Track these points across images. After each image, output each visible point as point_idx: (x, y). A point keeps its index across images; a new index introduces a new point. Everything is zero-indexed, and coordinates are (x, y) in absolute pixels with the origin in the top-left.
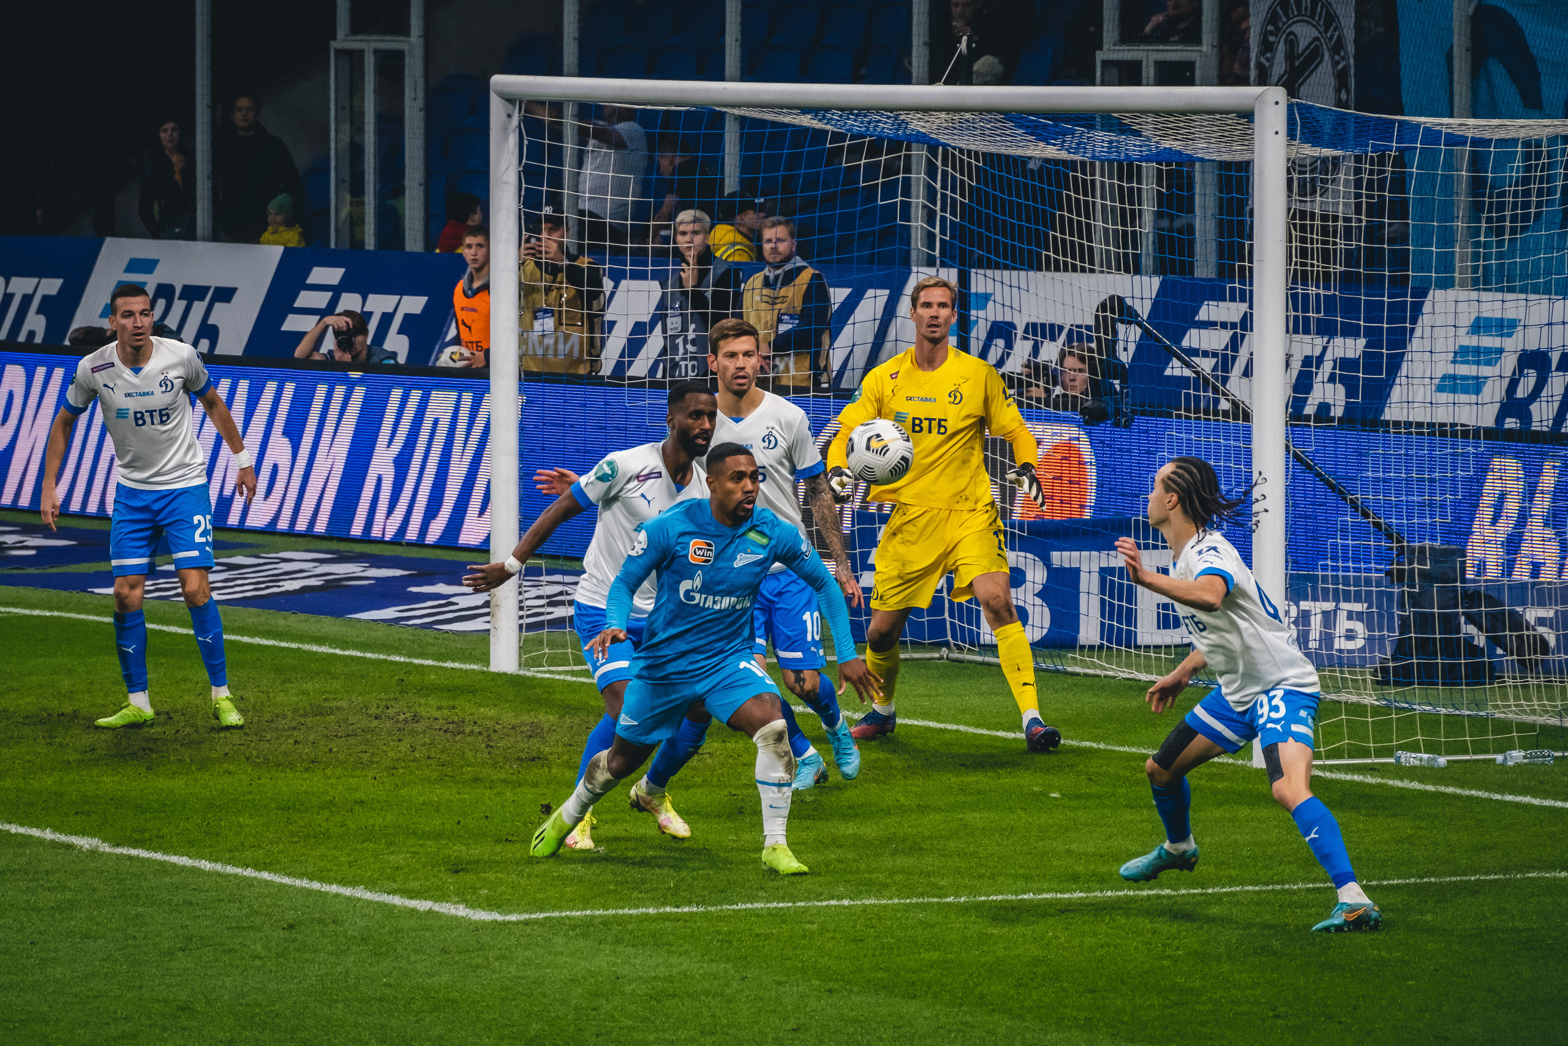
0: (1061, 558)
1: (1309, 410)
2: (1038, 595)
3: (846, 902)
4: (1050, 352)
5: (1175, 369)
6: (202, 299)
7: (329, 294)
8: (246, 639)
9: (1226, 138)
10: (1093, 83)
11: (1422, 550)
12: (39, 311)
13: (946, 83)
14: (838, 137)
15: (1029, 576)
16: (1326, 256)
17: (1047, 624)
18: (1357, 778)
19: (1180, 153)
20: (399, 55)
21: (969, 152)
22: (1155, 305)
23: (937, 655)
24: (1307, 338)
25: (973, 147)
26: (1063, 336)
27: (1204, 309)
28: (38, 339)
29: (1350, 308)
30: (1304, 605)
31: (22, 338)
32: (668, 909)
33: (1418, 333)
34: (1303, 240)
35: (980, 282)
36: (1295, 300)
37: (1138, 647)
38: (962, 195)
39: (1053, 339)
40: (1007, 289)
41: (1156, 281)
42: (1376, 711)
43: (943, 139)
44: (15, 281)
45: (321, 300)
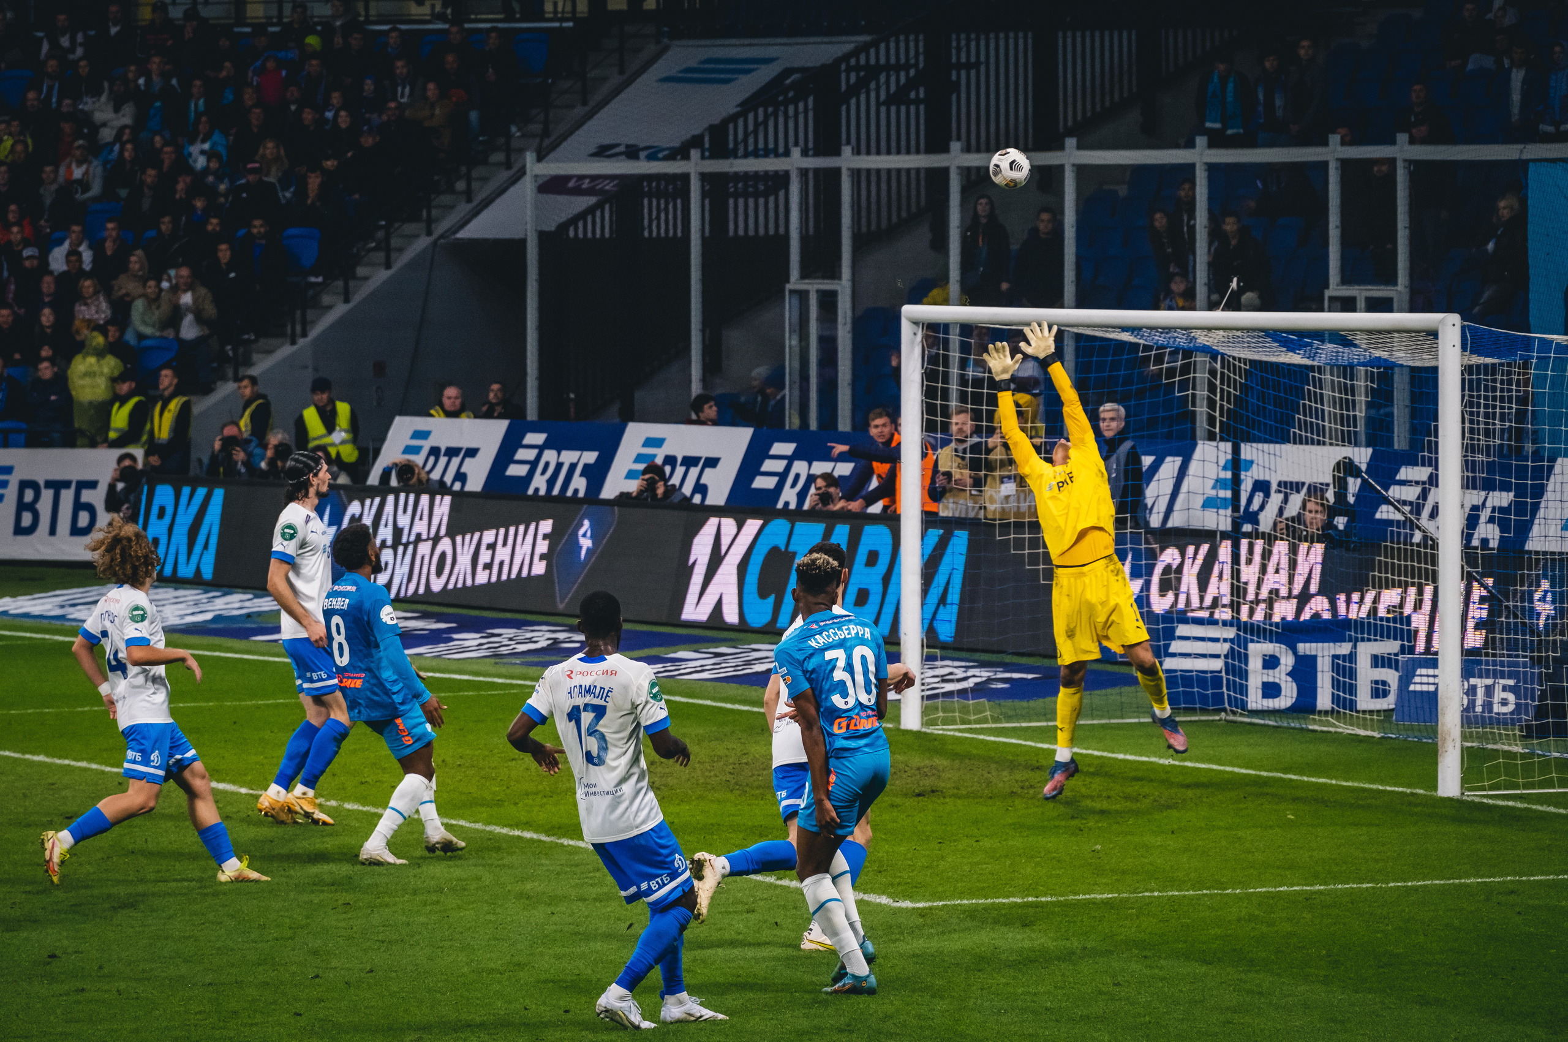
0: (1304, 648)
1: (1475, 543)
2: (1288, 674)
3: (1156, 894)
4: (1296, 501)
5: (1385, 513)
6: (696, 465)
7: (784, 463)
8: (729, 706)
9: (1418, 350)
10: (1322, 310)
11: (1555, 641)
12: (581, 475)
13: (1223, 310)
14: (1147, 348)
15: (1283, 661)
16: (1487, 433)
17: (1295, 695)
18: (1511, 803)
19: (1386, 360)
20: (833, 294)
21: (1240, 359)
22: (1369, 465)
23: (1217, 718)
24: (1475, 492)
25: (1242, 356)
26: (1305, 489)
27: (1403, 470)
28: (581, 494)
29: (1505, 470)
30: (1473, 681)
31: (569, 493)
32: (1030, 899)
33: (1550, 487)
34: (1471, 422)
35: (1248, 451)
36: (1468, 465)
37: (1358, 712)
38: (1235, 389)
39: (1298, 492)
40: (1266, 456)
41: (1370, 450)
42: (1523, 756)
43: (1222, 350)
44: (564, 453)
45: (779, 466)
